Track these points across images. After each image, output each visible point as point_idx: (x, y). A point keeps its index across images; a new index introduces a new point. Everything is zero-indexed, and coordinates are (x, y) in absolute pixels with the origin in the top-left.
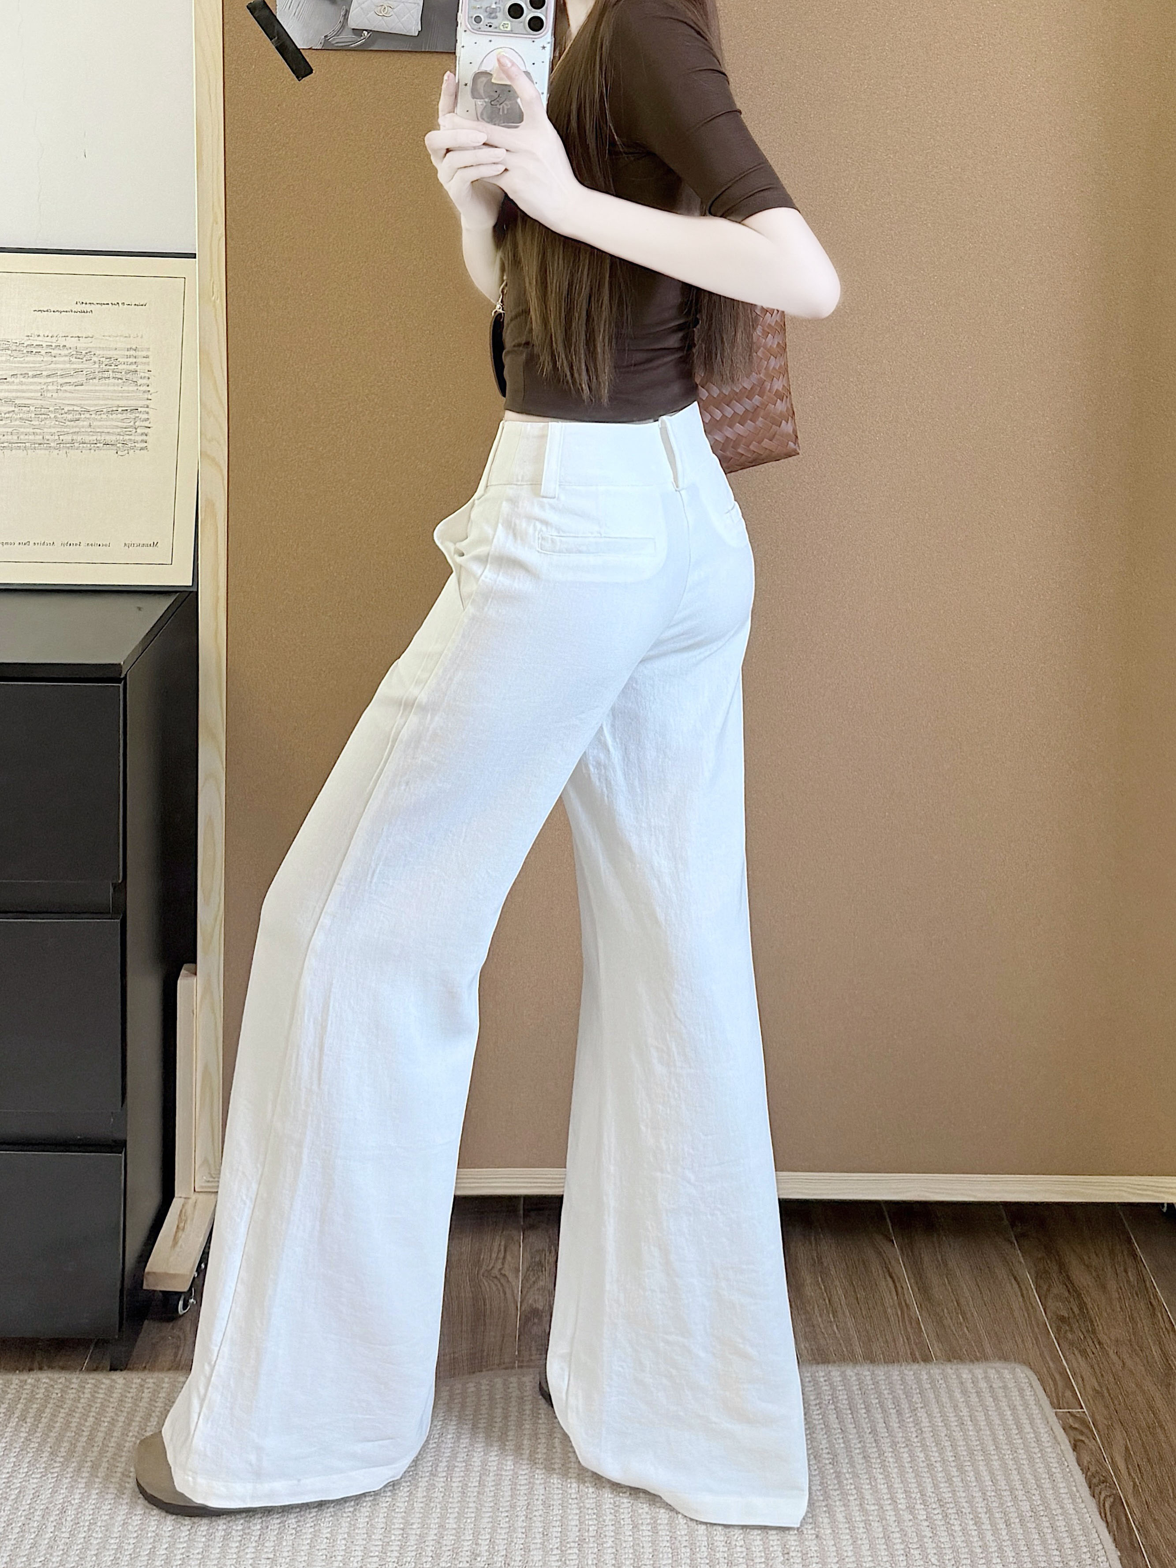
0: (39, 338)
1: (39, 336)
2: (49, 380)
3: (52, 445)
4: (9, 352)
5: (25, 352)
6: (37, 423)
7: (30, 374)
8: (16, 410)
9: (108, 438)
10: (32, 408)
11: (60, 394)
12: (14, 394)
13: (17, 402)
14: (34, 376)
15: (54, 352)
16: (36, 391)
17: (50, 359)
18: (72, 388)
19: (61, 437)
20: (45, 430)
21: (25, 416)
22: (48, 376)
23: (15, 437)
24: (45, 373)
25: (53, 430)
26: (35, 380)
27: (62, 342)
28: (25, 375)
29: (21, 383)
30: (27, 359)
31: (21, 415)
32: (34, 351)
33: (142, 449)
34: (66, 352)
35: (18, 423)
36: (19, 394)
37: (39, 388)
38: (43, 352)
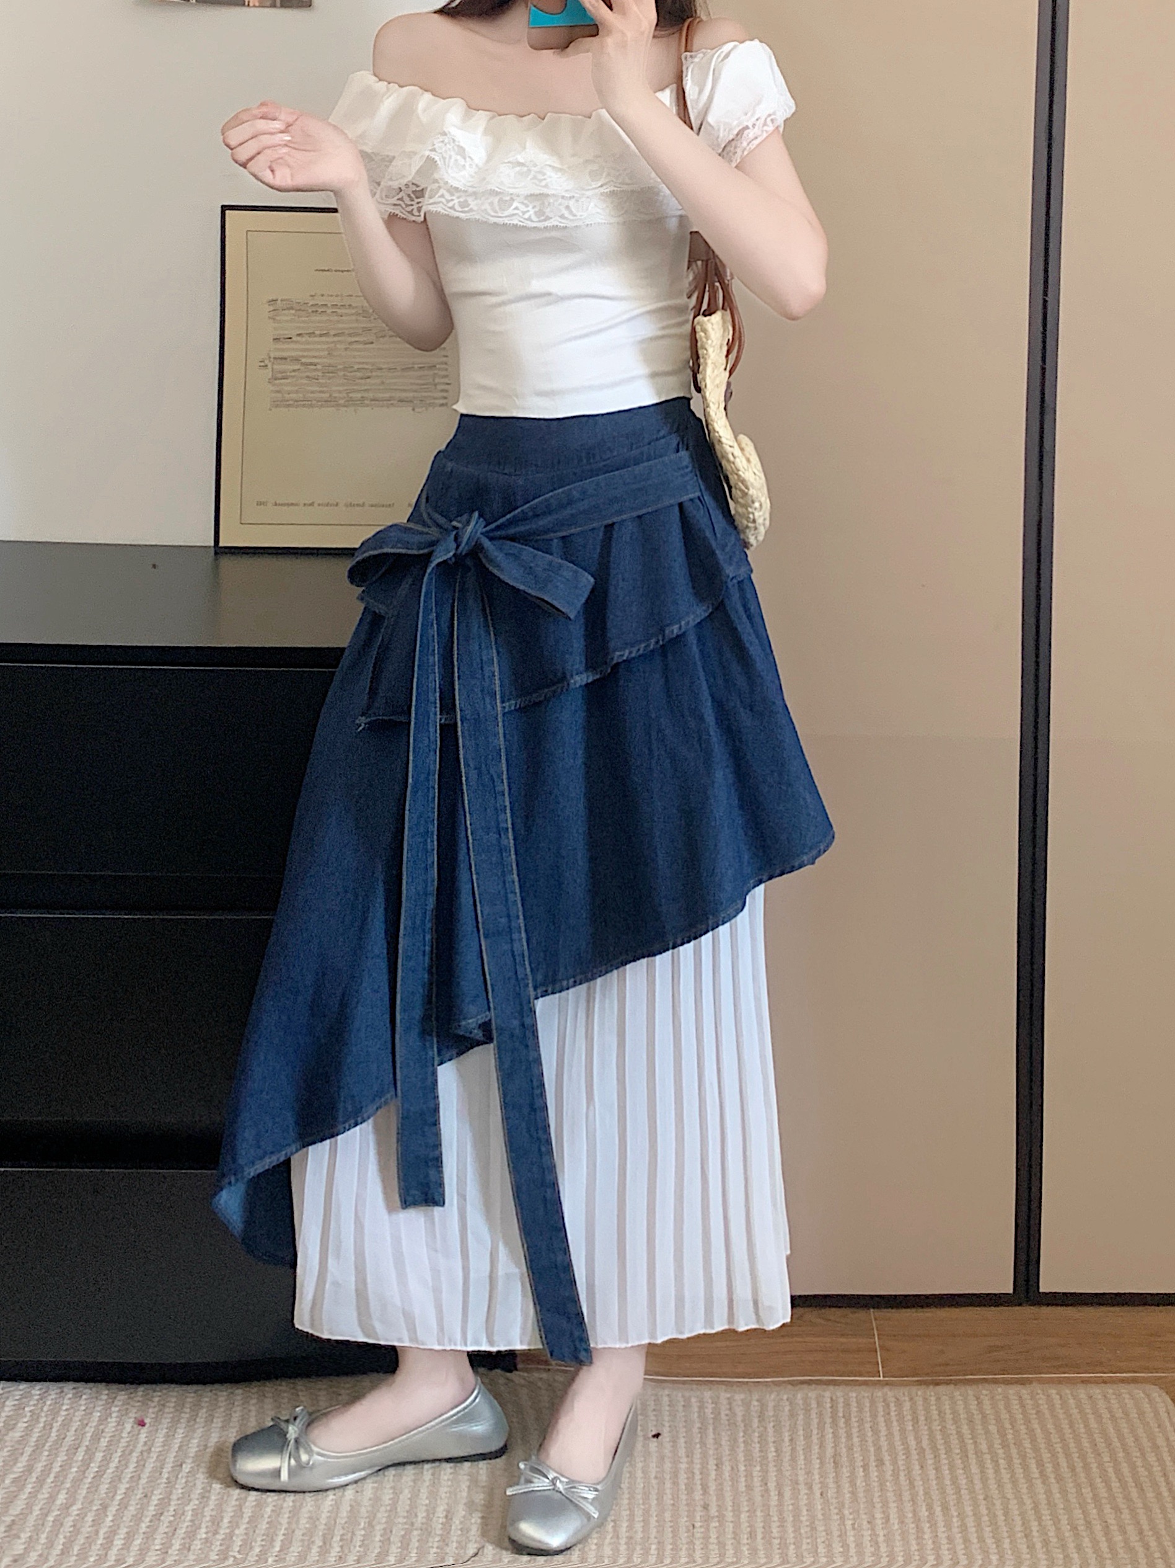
0: (324, 298)
1: (322, 295)
2: (336, 339)
3: (341, 402)
4: (293, 312)
5: (310, 311)
6: (324, 381)
7: (317, 333)
8: (303, 368)
9: (404, 395)
10: (319, 367)
11: (349, 353)
12: (301, 353)
13: (304, 360)
14: (321, 335)
15: (339, 311)
16: (323, 350)
17: (336, 318)
18: (361, 346)
19: (351, 395)
20: (334, 388)
21: (314, 374)
22: (334, 335)
23: (301, 395)
24: (332, 332)
25: (341, 388)
26: (323, 339)
27: (347, 301)
28: (311, 334)
29: (308, 343)
30: (313, 318)
31: (308, 374)
32: (320, 310)
33: (442, 405)
34: (353, 311)
35: (304, 381)
36: (305, 354)
37: (325, 346)
38: (329, 311)
